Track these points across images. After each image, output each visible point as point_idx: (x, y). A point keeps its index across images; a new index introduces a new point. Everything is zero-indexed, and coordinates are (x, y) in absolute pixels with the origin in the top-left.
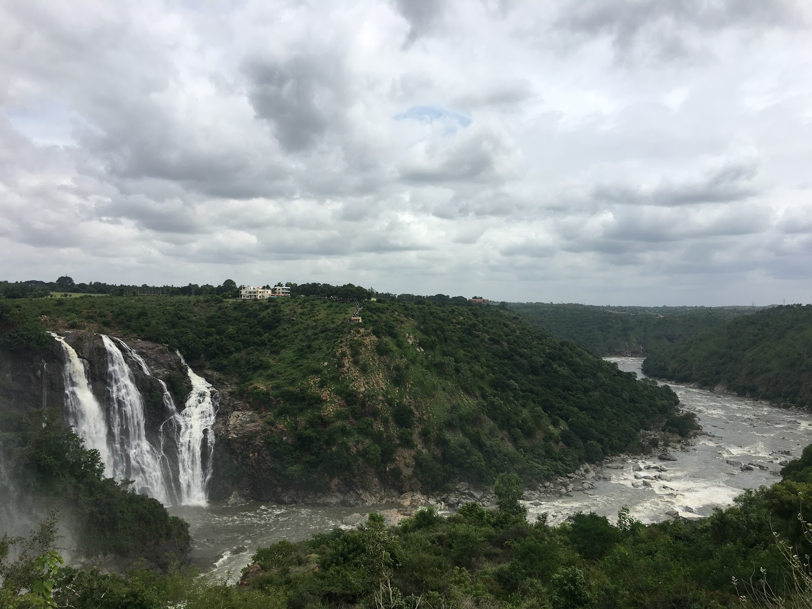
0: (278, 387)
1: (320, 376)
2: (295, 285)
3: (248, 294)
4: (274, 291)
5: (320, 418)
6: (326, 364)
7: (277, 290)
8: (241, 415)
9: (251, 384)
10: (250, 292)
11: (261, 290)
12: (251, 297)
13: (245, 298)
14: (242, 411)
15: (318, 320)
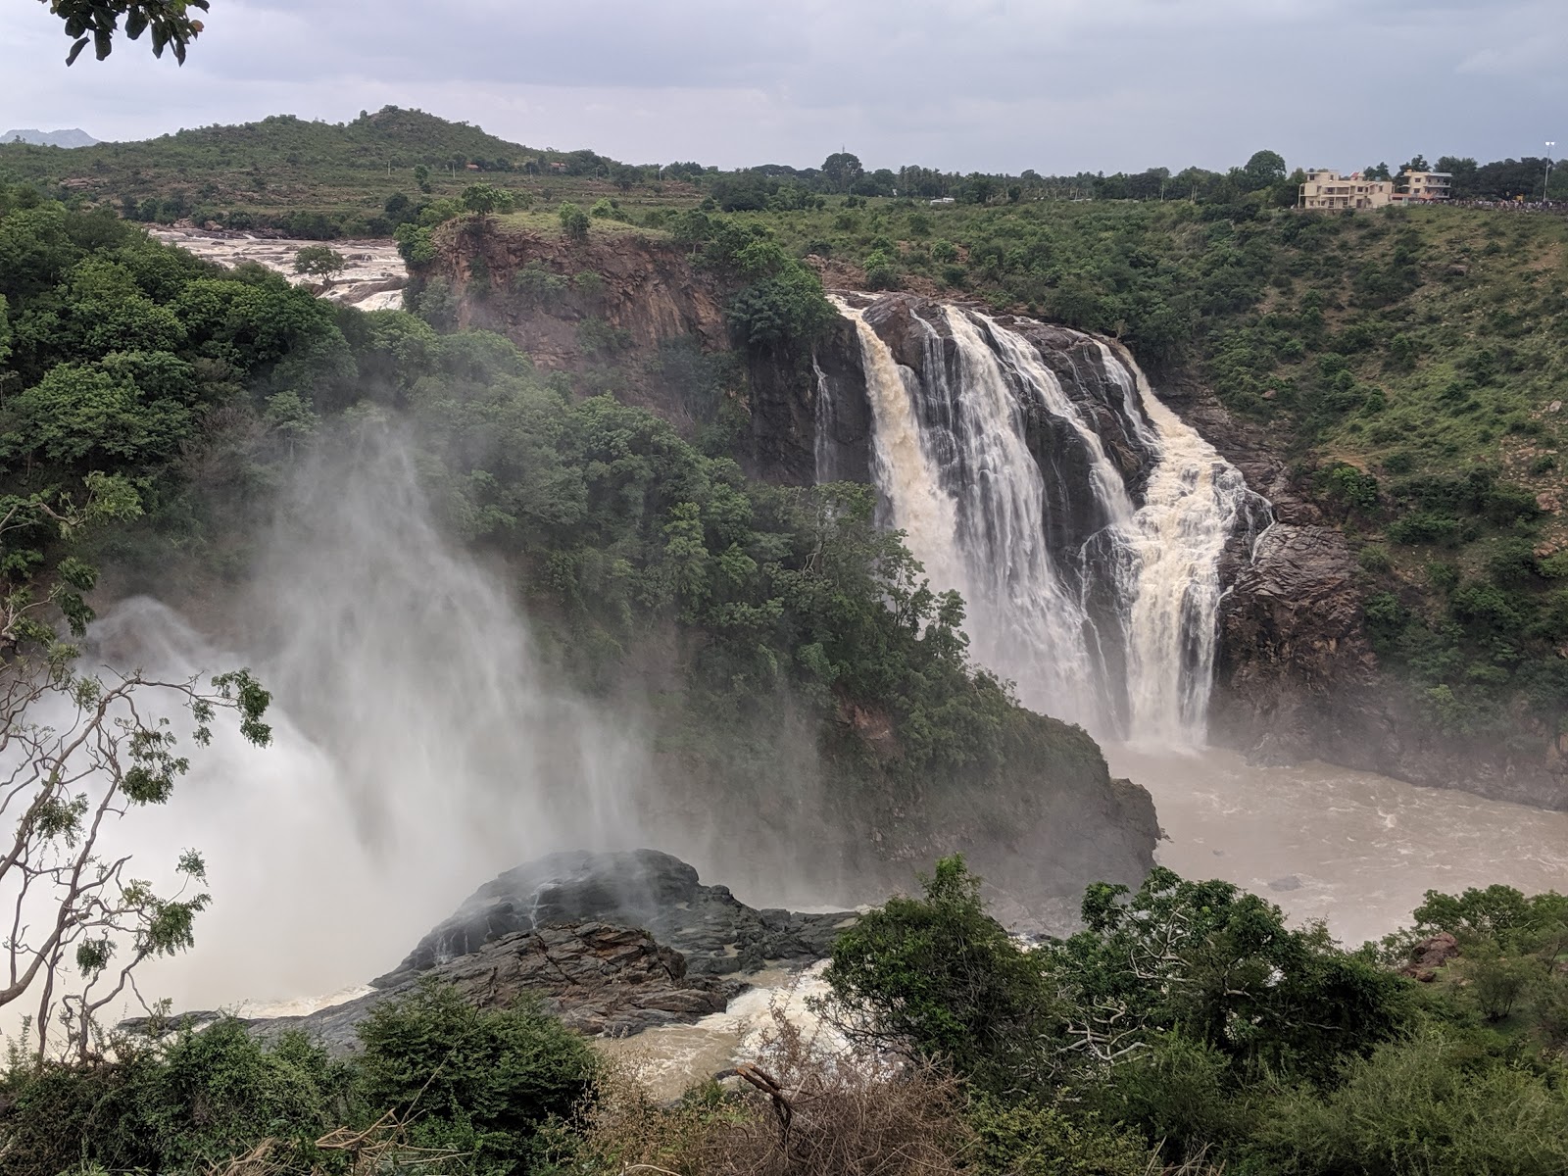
0: (1399, 465)
1: (1534, 441)
2: (1470, 164)
3: (1323, 196)
4: (1401, 183)
5: (1530, 564)
6: (1557, 405)
7: (1412, 181)
8: (1294, 535)
9: (1324, 454)
10: (1331, 190)
11: (1362, 184)
12: (1332, 203)
13: (1316, 206)
14: (1296, 525)
15: (1537, 273)
